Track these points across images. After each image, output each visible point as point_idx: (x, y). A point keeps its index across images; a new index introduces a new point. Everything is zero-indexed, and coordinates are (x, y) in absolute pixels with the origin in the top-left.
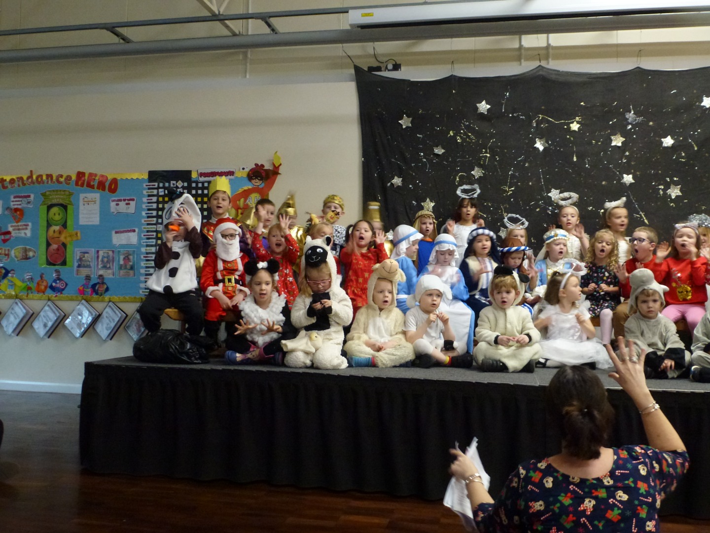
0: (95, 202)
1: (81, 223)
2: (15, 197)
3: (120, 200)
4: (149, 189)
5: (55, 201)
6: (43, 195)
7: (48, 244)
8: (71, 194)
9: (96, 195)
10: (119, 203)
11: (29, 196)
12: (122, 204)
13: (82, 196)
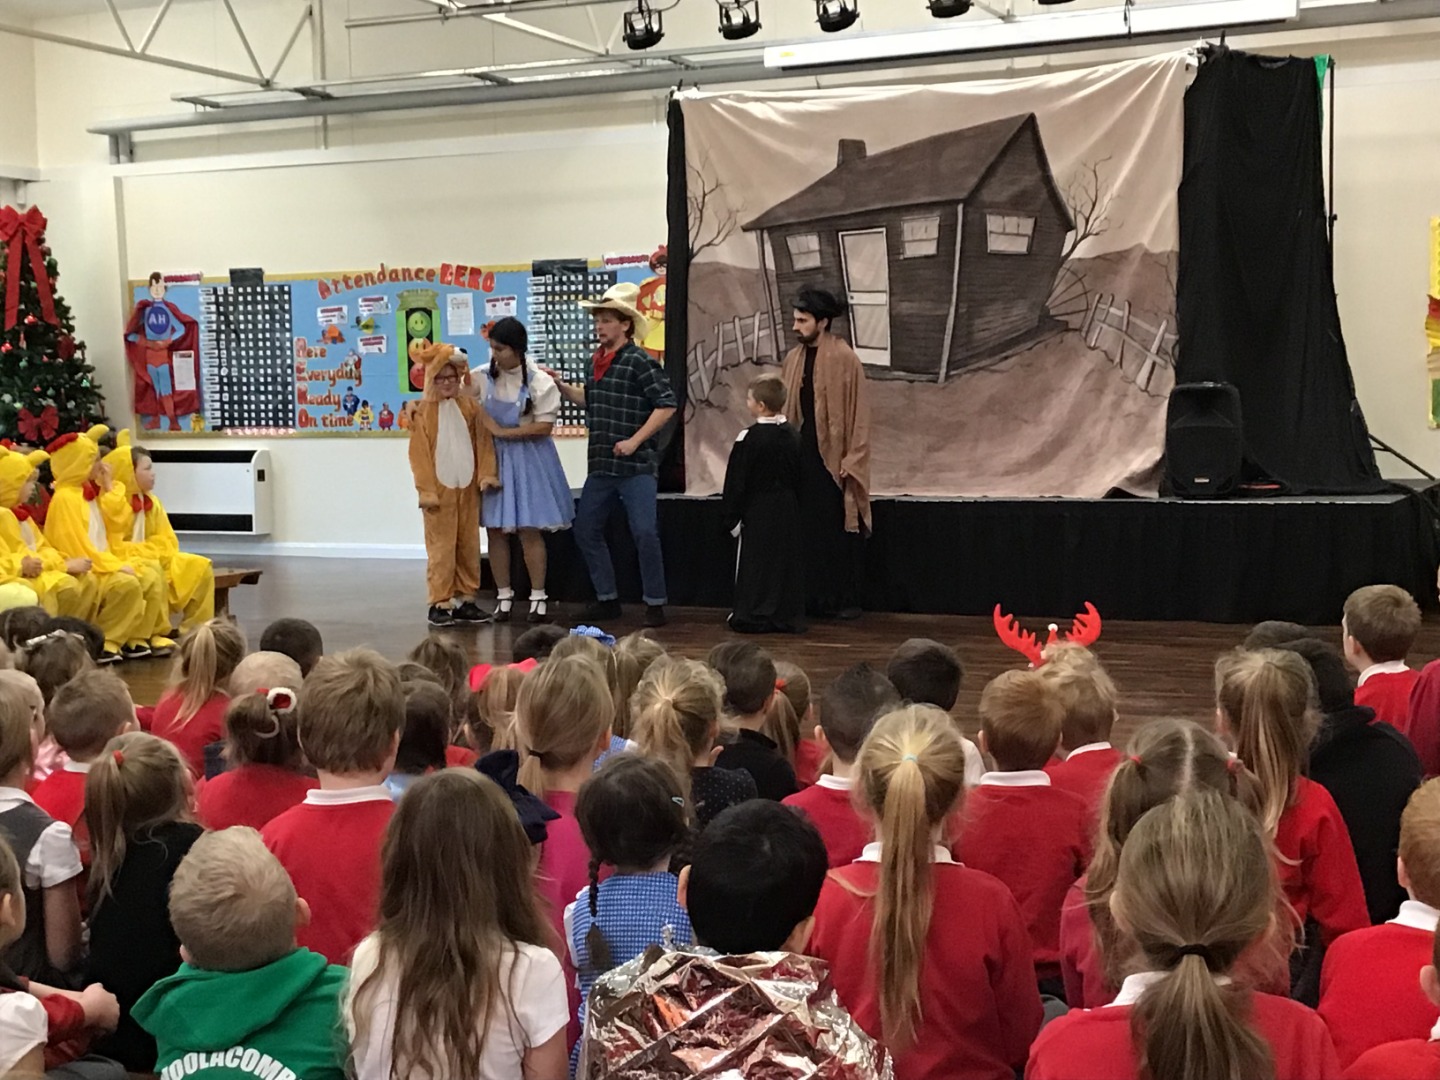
0: (467, 305)
1: (450, 334)
2: (365, 300)
3: (497, 300)
4: (536, 285)
5: (414, 306)
6: (400, 296)
7: (411, 364)
8: (435, 295)
9: (468, 296)
10: (497, 303)
11: (382, 299)
12: (500, 305)
13: (450, 297)
